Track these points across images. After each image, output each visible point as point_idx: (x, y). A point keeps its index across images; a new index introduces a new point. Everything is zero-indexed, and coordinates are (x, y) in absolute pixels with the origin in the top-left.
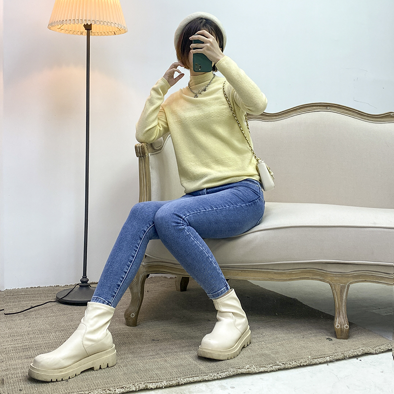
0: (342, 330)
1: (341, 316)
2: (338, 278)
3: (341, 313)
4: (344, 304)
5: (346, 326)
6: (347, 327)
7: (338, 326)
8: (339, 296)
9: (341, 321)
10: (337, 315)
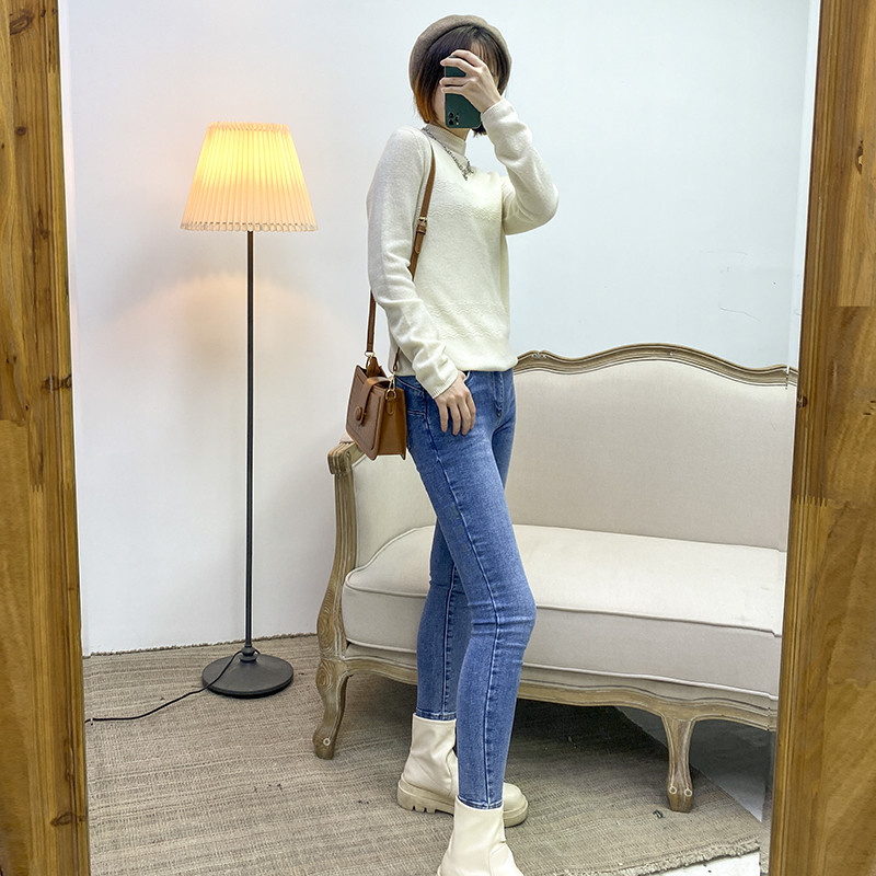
0: (679, 797)
1: (679, 772)
2: (674, 709)
3: (679, 767)
4: (684, 752)
5: (687, 791)
6: (688, 793)
7: (673, 790)
8: (676, 738)
9: (678, 781)
10: (672, 769)
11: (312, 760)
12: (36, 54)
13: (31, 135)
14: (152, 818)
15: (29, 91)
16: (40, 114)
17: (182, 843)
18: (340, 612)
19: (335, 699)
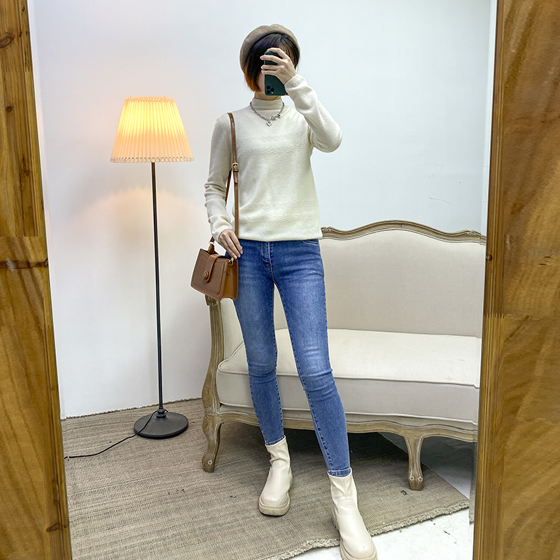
0: (416, 482)
1: (415, 468)
2: (411, 432)
3: (415, 465)
4: (418, 456)
5: (420, 479)
7: (412, 478)
8: (413, 448)
9: (415, 473)
10: (411, 466)
11: (202, 474)
12: (17, 61)
13: (16, 111)
14: (107, 514)
15: (13, 84)
16: (21, 98)
17: (126, 528)
18: (215, 386)
19: (214, 437)
